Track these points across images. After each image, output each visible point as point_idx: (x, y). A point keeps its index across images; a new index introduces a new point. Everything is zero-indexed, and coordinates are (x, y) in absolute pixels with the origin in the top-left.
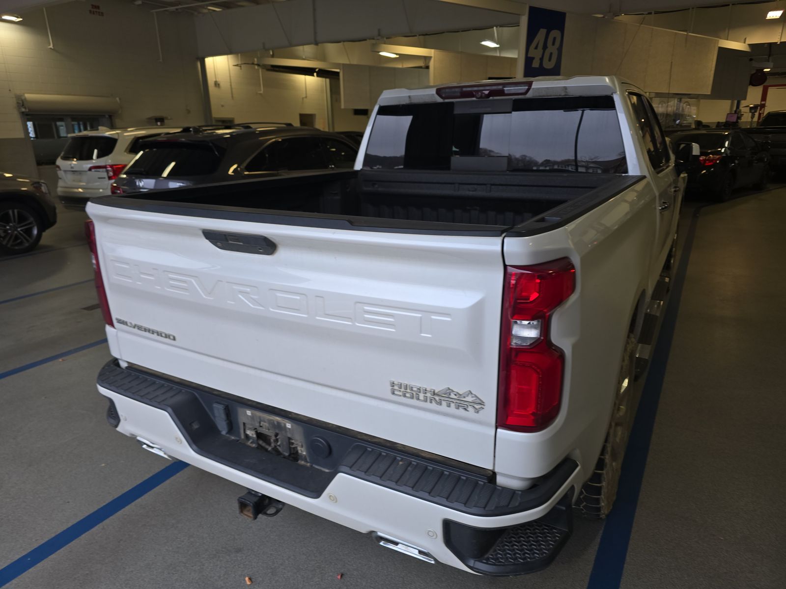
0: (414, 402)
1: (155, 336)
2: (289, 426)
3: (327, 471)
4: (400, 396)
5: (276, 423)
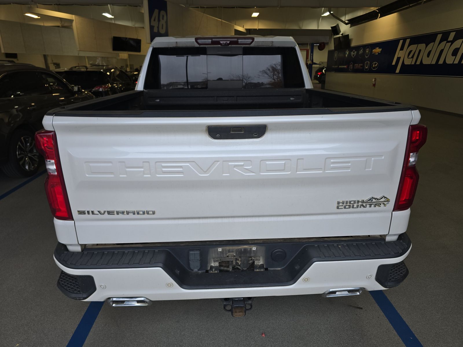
0: (351, 210)
1: (131, 216)
2: (254, 249)
3: (279, 269)
4: (342, 208)
5: (243, 250)
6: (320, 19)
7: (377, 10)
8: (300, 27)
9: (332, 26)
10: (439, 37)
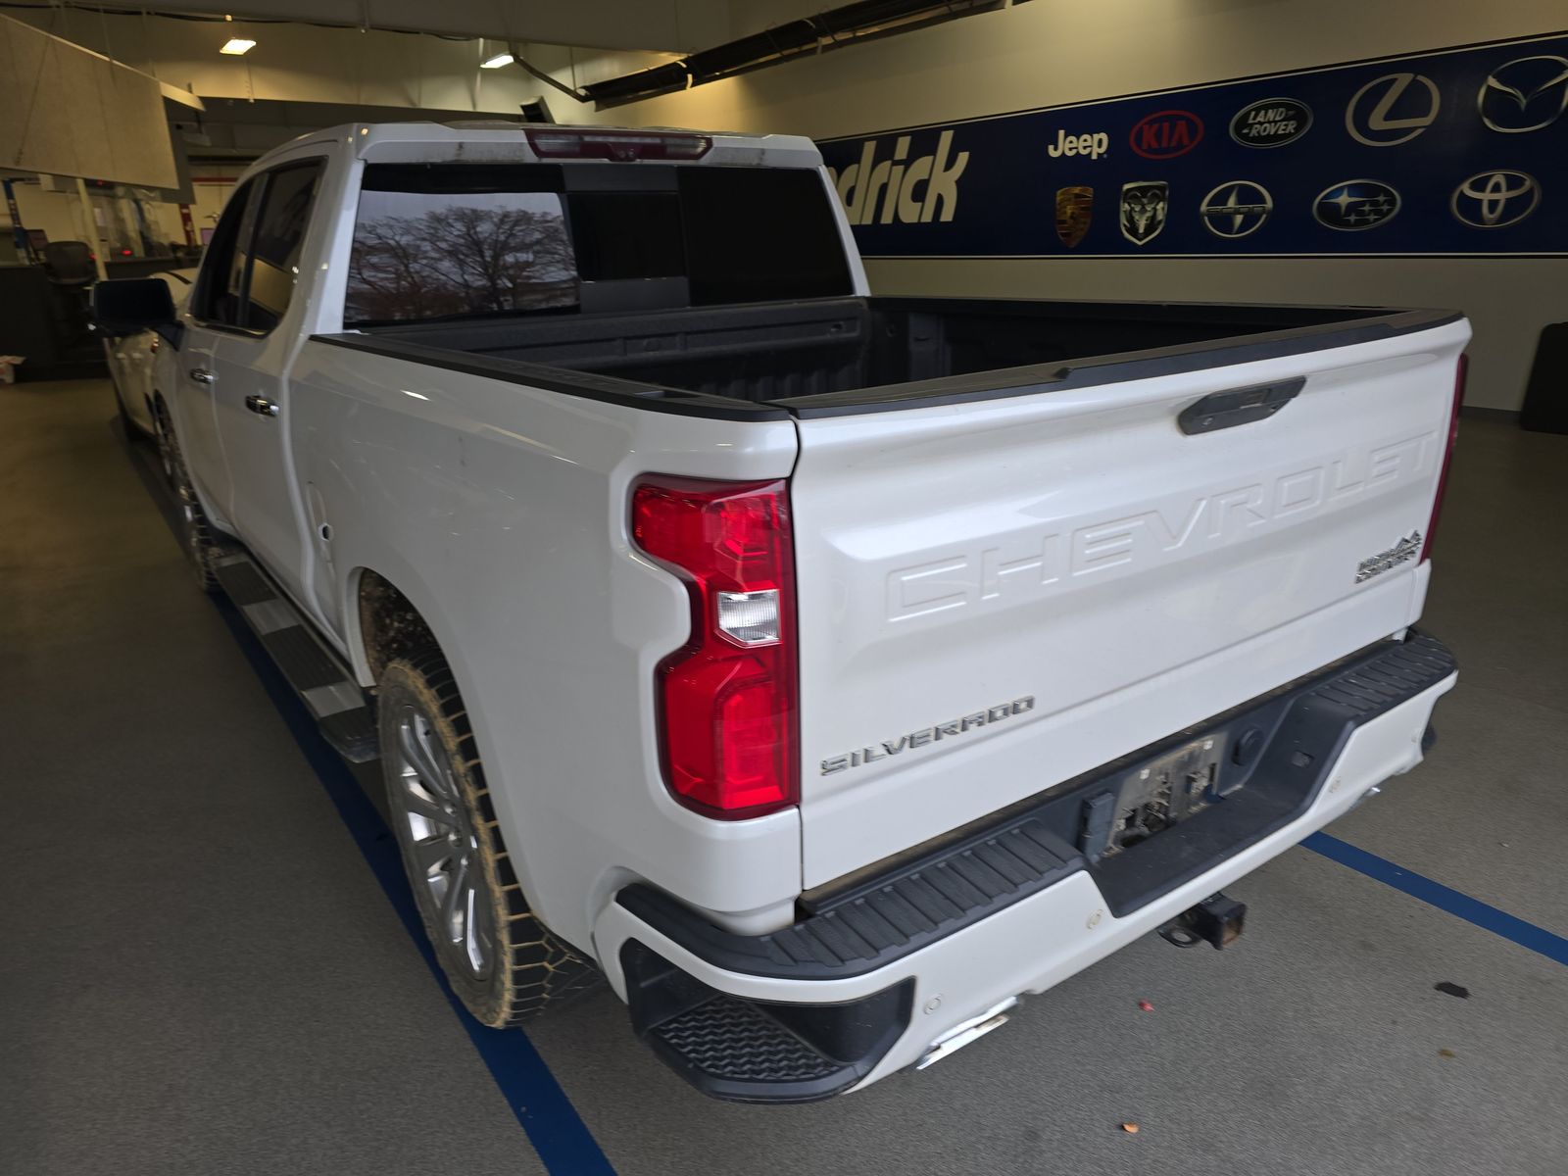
2: (1208, 745)
5: (1186, 758)
6: (476, 79)
7: (681, 61)
8: (412, 103)
9: (525, 103)
10: (870, 148)
